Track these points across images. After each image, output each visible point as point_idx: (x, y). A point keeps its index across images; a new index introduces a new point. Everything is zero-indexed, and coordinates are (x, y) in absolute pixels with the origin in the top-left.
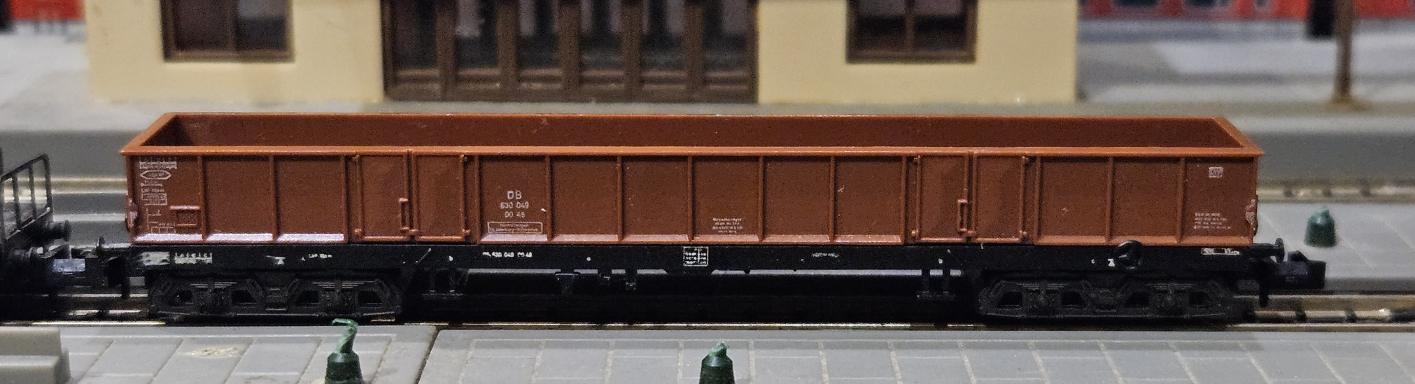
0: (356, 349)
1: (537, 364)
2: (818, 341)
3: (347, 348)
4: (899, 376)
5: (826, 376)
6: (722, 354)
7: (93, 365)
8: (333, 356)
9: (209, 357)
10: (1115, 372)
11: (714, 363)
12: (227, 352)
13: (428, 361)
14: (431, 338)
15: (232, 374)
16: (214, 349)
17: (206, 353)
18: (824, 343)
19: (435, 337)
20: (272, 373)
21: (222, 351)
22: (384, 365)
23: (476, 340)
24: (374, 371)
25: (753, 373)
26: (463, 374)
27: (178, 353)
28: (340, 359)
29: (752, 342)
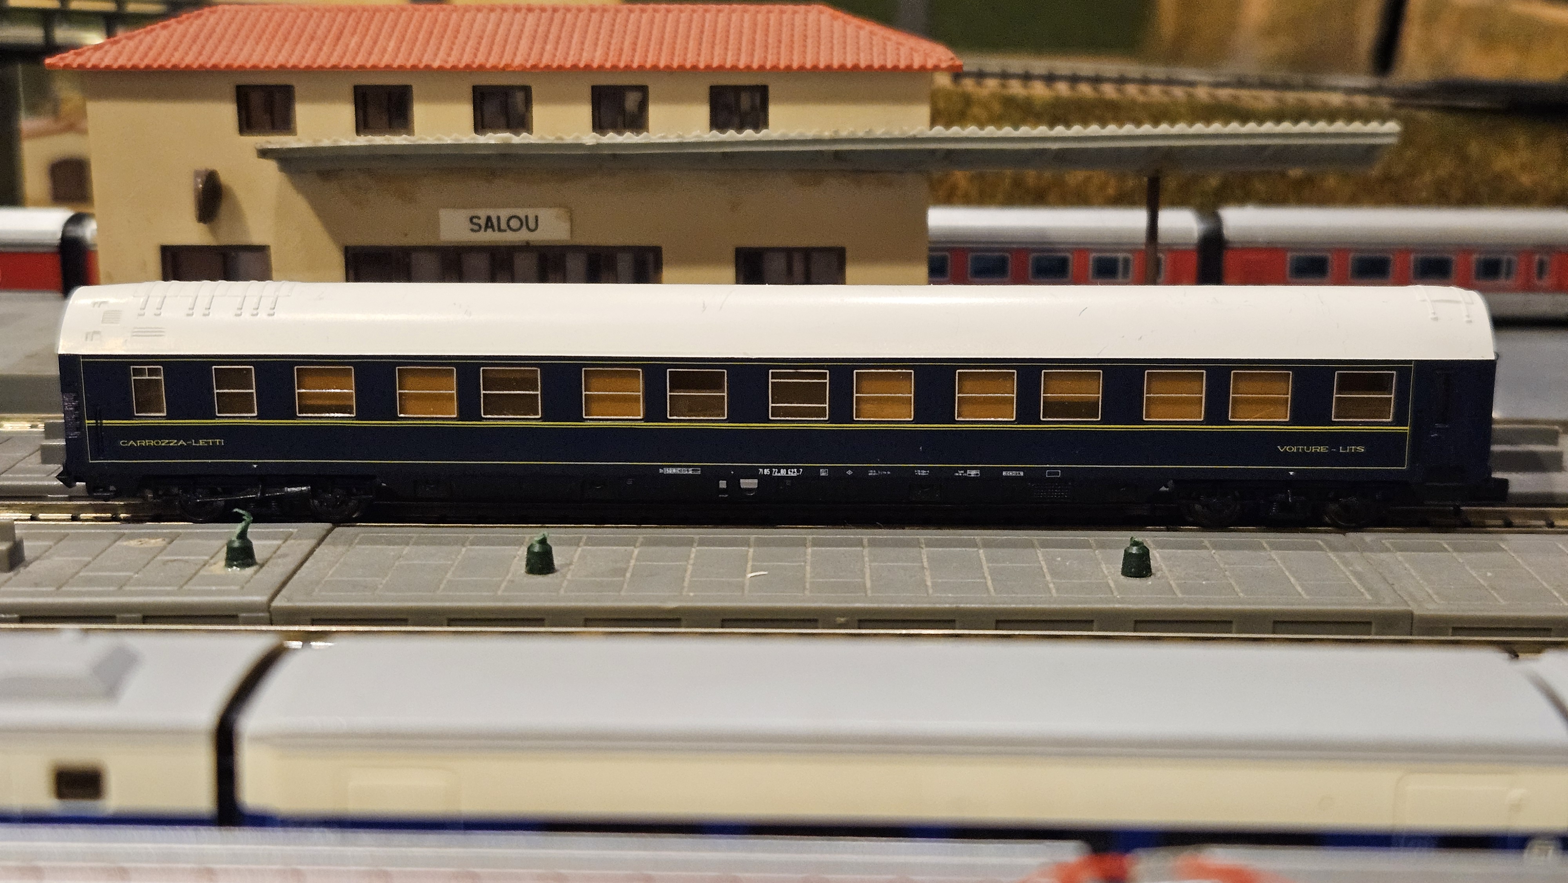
0: (249, 536)
1: (405, 552)
2: (639, 536)
3: (242, 535)
4: (691, 562)
5: (633, 562)
6: (543, 542)
7: (46, 551)
8: (230, 542)
9: (142, 546)
10: (867, 559)
11: (537, 549)
12: (156, 542)
13: (317, 550)
14: (324, 533)
15: (156, 559)
16: (147, 540)
17: (140, 543)
18: (644, 538)
19: (329, 531)
20: (187, 558)
21: (153, 541)
22: (279, 552)
23: (362, 535)
24: (268, 556)
25: (574, 561)
26: (342, 560)
27: (118, 543)
28: (237, 544)
29: (585, 537)
